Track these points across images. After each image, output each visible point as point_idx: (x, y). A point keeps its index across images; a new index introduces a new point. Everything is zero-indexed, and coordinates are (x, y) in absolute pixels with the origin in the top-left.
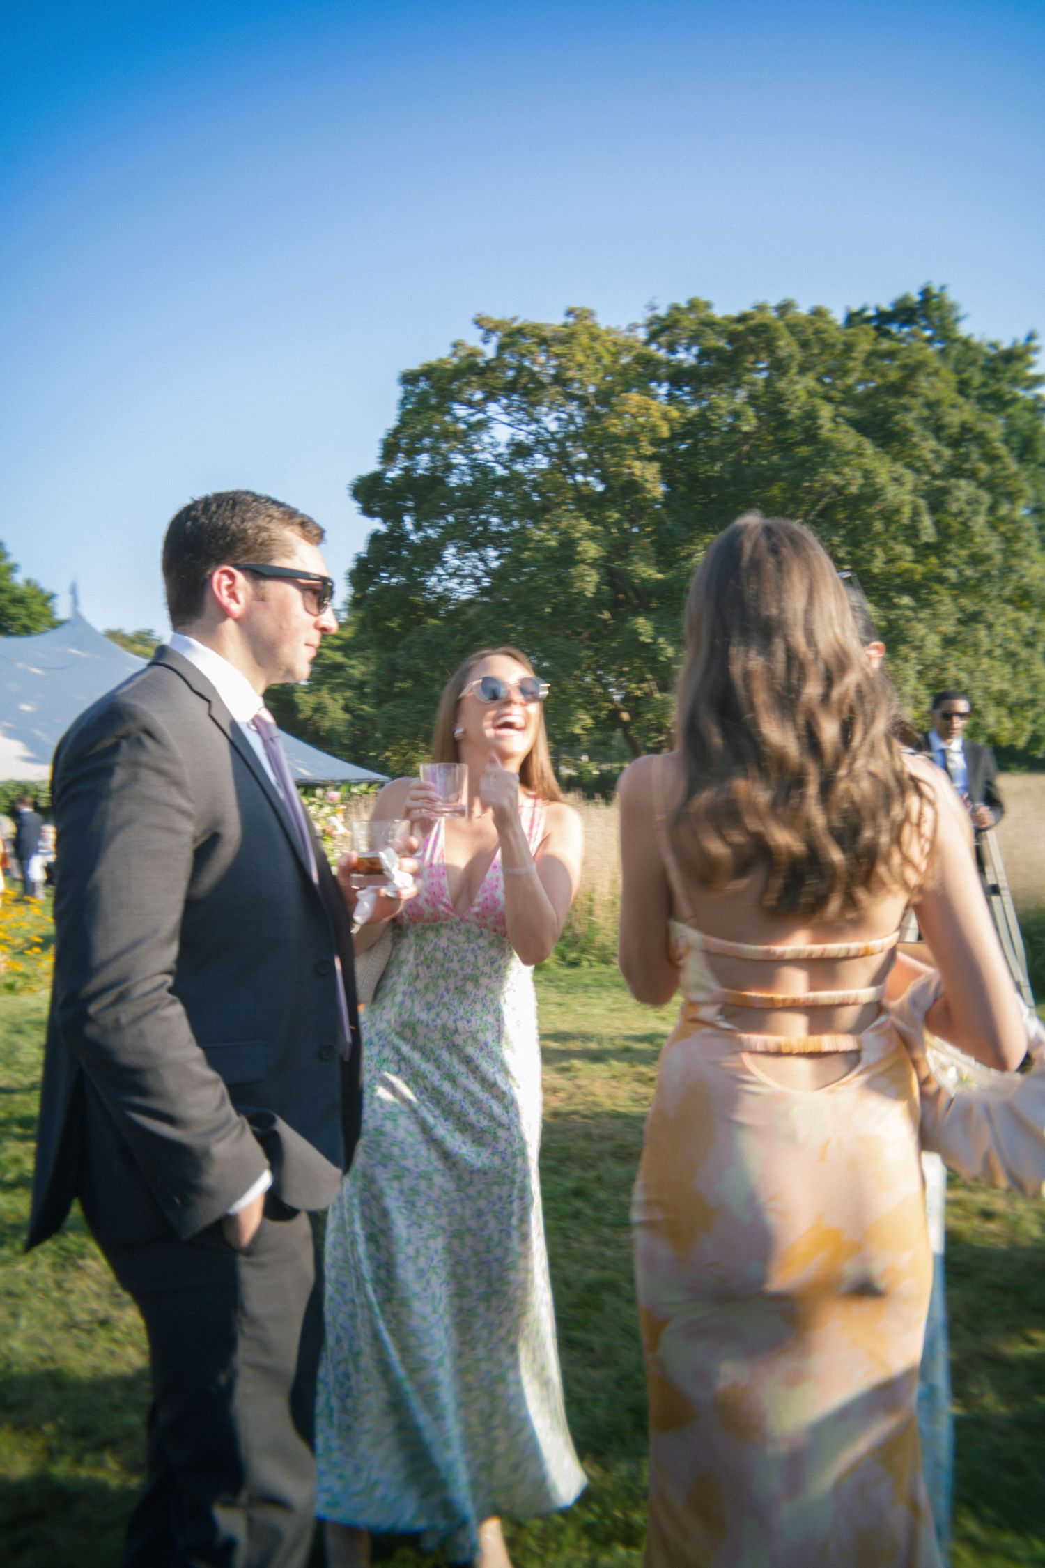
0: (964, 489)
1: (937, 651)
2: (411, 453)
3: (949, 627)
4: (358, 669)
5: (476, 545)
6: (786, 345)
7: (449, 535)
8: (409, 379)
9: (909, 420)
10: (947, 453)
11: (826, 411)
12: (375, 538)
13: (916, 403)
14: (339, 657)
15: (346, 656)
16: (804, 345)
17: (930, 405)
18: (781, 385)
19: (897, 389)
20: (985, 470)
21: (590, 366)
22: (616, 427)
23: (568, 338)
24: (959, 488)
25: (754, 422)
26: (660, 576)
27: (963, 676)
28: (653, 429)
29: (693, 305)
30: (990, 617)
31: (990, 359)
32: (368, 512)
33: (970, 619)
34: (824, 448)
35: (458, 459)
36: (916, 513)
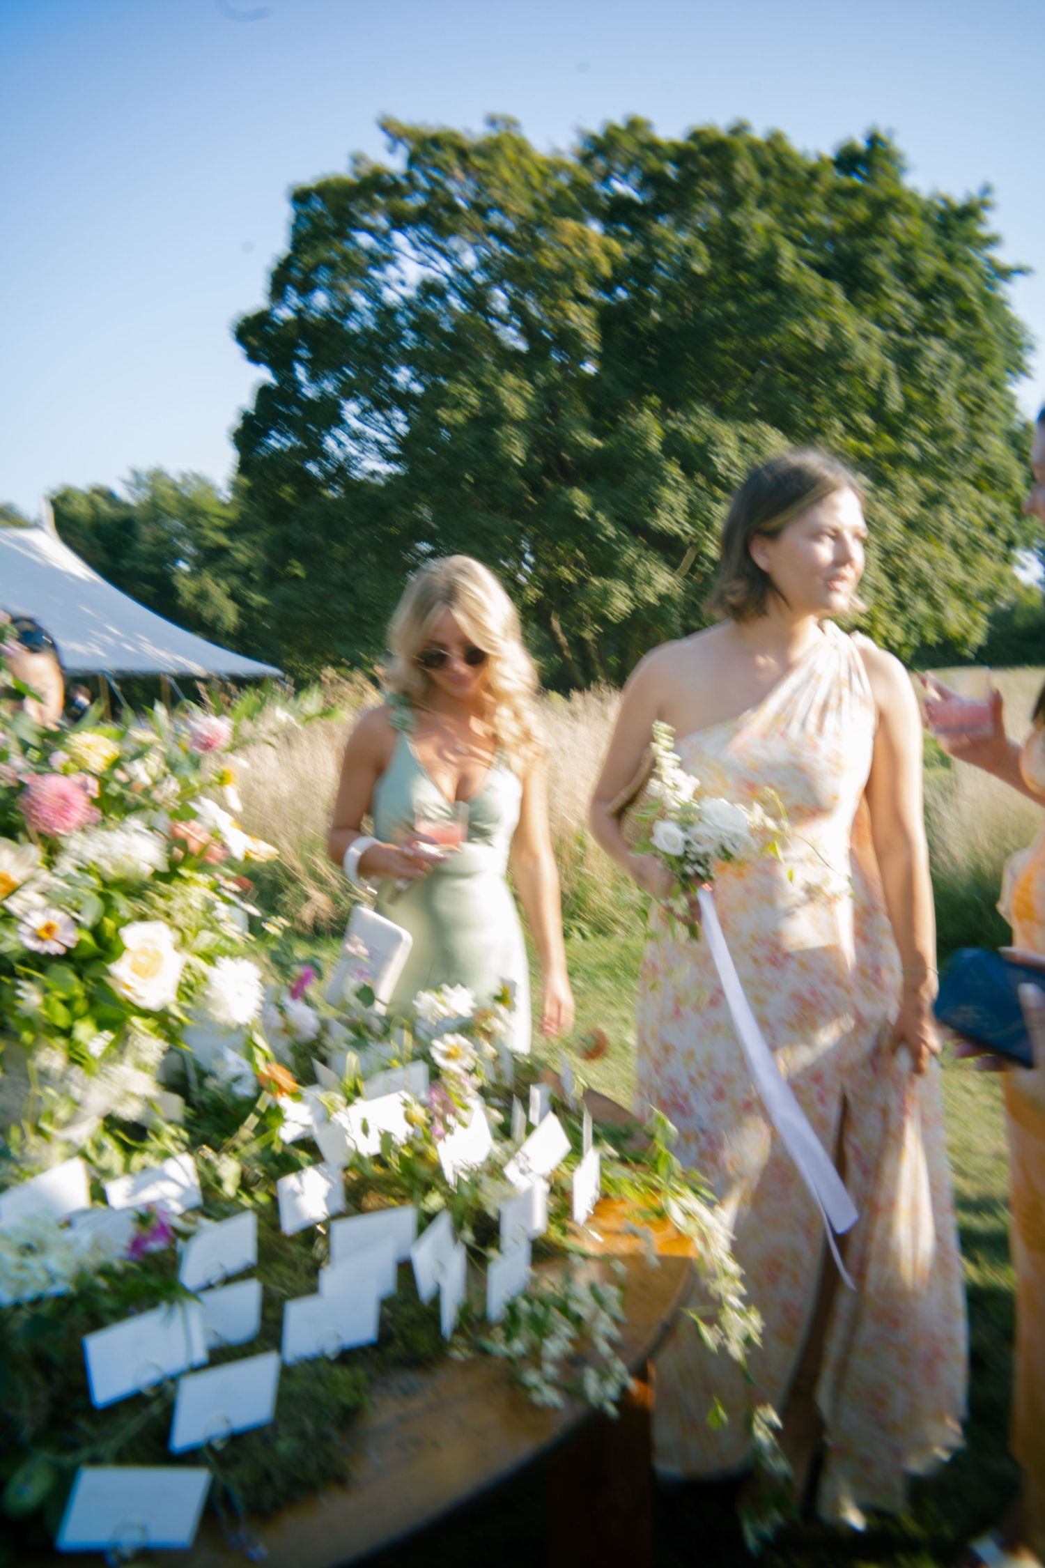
0: (936, 349)
1: (899, 537)
2: (306, 288)
3: (911, 509)
4: (243, 553)
5: (380, 405)
6: (744, 170)
7: (348, 391)
8: (301, 197)
9: (880, 265)
10: (917, 306)
11: (787, 252)
12: (264, 393)
13: (887, 245)
14: (222, 540)
15: (231, 539)
16: (764, 171)
17: (904, 249)
18: (737, 218)
19: (865, 230)
20: (955, 329)
21: (518, 186)
22: (549, 260)
23: (490, 150)
24: (929, 348)
25: (706, 259)
26: (597, 442)
27: (924, 565)
28: (592, 265)
29: (634, 125)
30: (953, 499)
31: (942, 215)
32: (254, 357)
33: (932, 501)
34: (786, 293)
35: (360, 300)
36: (884, 375)
